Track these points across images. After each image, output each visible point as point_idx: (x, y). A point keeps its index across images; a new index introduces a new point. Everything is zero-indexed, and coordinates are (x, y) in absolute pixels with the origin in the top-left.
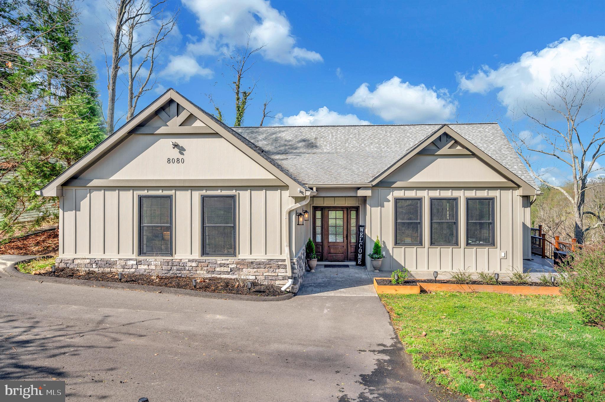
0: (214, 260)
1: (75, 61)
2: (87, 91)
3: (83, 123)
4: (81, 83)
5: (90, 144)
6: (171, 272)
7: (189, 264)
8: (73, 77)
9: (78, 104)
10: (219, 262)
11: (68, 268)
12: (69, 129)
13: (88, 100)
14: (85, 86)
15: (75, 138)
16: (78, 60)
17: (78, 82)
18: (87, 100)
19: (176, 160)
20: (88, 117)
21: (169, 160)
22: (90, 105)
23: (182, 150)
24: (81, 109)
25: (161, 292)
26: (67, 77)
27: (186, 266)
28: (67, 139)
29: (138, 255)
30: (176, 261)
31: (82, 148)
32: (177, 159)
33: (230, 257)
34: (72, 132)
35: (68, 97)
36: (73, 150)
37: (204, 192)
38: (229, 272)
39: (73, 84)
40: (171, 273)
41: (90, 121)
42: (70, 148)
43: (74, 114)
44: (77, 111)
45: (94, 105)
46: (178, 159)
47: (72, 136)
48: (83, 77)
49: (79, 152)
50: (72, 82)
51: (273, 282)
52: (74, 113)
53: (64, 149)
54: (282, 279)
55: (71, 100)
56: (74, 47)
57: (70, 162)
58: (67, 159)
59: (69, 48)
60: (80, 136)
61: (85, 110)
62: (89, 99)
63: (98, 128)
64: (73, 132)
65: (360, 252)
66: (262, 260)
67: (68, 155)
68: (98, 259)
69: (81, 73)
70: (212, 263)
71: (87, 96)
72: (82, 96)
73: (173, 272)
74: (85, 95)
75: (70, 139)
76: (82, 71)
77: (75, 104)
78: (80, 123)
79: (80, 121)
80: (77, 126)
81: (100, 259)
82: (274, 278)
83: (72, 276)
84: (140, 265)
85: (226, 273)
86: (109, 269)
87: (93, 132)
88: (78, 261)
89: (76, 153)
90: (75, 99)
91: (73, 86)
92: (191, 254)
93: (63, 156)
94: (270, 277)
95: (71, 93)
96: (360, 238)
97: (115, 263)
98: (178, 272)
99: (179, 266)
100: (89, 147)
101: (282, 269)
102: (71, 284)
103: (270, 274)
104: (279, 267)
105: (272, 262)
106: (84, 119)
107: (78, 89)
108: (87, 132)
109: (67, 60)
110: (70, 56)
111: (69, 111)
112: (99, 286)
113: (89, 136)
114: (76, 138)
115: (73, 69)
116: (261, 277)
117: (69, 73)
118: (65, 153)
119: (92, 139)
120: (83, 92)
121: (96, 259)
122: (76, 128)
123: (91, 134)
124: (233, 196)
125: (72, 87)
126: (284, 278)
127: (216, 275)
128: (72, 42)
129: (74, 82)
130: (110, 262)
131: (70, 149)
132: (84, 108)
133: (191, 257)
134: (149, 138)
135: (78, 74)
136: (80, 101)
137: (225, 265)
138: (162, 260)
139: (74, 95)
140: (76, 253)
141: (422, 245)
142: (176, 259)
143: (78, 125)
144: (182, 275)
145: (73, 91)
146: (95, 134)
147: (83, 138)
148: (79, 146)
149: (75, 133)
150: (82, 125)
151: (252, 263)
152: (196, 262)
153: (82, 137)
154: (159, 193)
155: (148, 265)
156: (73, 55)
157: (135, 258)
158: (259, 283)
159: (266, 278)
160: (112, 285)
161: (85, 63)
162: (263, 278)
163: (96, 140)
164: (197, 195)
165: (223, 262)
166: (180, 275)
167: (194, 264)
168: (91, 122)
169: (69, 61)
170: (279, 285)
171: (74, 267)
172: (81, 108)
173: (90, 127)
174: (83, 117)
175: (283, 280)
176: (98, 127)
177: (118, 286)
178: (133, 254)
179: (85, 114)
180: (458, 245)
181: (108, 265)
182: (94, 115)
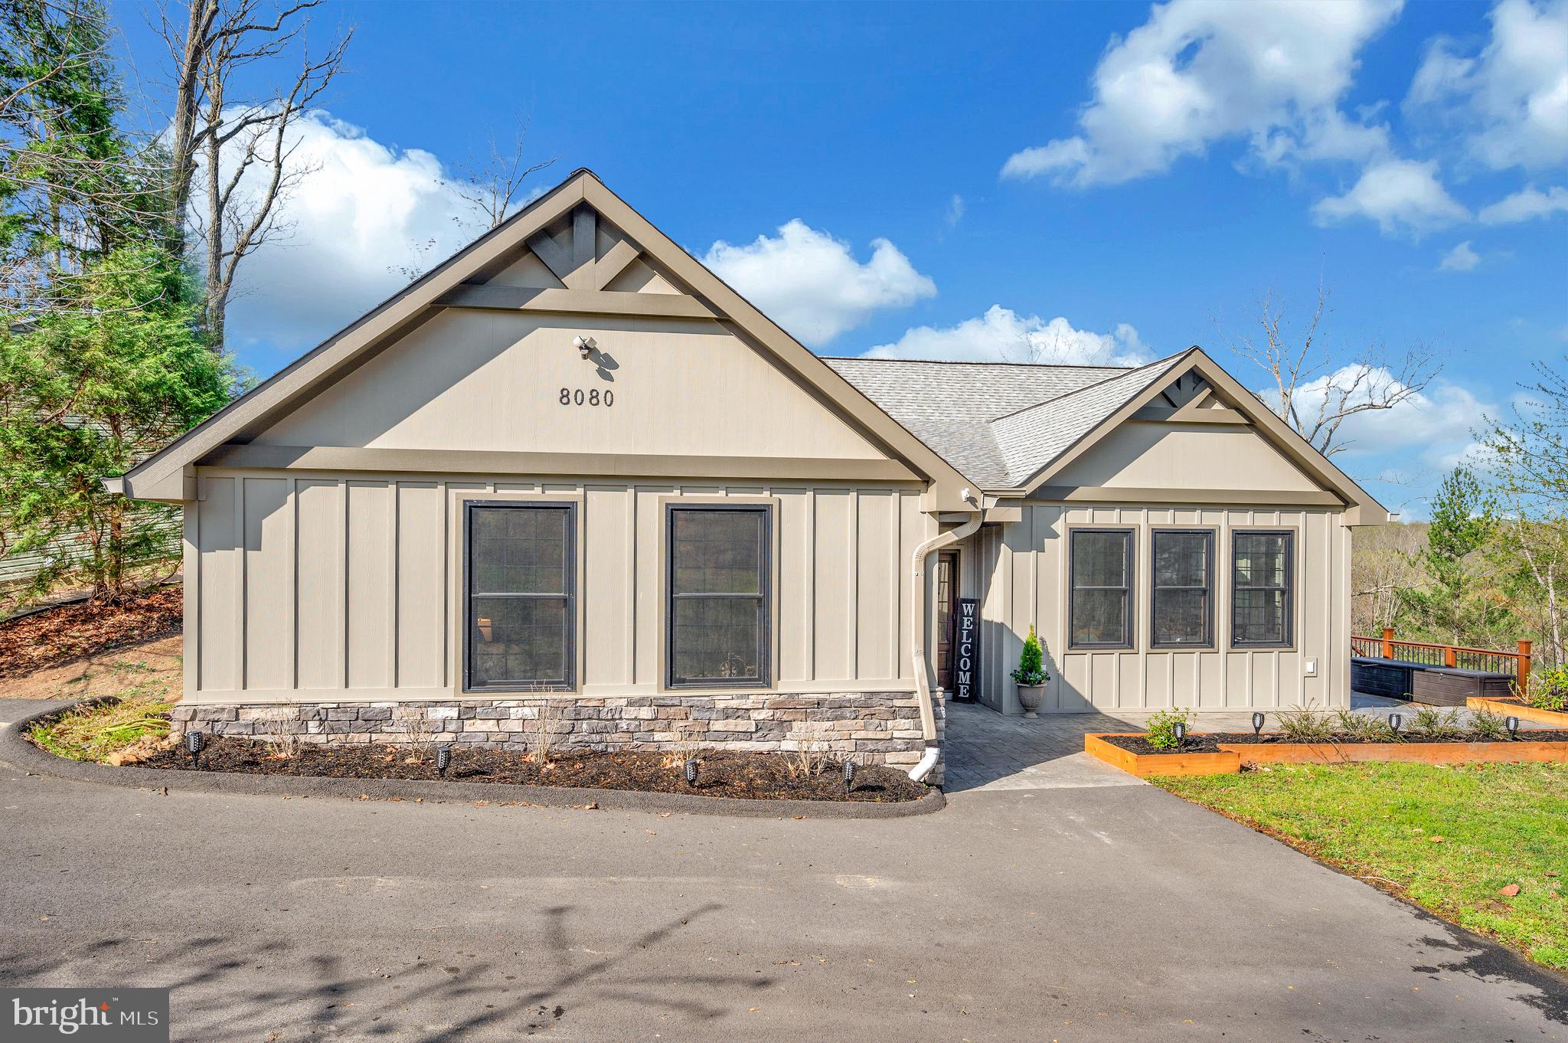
0: (707, 698)
1: (120, 156)
2: (155, 236)
3: (148, 320)
4: (139, 215)
5: (168, 376)
6: (572, 738)
7: (631, 712)
8: (116, 199)
9: (134, 269)
10: (721, 705)
11: (221, 737)
12: (111, 339)
13: (159, 259)
14: (150, 221)
15: (129, 361)
16: (130, 152)
17: (131, 213)
18: (155, 260)
19: (587, 396)
20: (160, 306)
21: (564, 396)
22: (166, 274)
23: (606, 365)
24: (141, 284)
25: (596, 807)
26: (101, 198)
27: (621, 719)
28: (109, 364)
29: (463, 690)
30: (589, 704)
31: (147, 387)
32: (593, 390)
33: (752, 687)
34: (119, 345)
35: (107, 253)
36: (125, 393)
37: (675, 496)
38: (751, 733)
39: (116, 218)
40: (573, 740)
41: (167, 316)
42: (116, 388)
43: (123, 298)
44: (130, 290)
45: (175, 273)
46: (594, 394)
47: (121, 356)
48: (142, 197)
49: (141, 398)
50: (115, 213)
51: (877, 757)
52: (125, 296)
53: (101, 390)
54: (903, 747)
55: (115, 261)
56: (115, 119)
57: (119, 425)
58: (109, 416)
59: (103, 122)
60: (142, 356)
61: (153, 286)
62: (160, 257)
63: (188, 334)
64: (124, 345)
65: (965, 667)
66: (849, 696)
67: (113, 406)
68: (326, 706)
69: (138, 187)
70: (702, 708)
71: (156, 248)
72: (142, 249)
73: (579, 739)
74: (150, 247)
75: (117, 363)
76: (140, 183)
77: (126, 271)
78: (140, 320)
79: (140, 315)
80: (131, 328)
81: (335, 706)
82: (880, 746)
83: (255, 763)
84: (472, 721)
85: (741, 736)
86: (365, 737)
87: (177, 345)
88: (254, 714)
89: (132, 400)
90: (124, 257)
91: (119, 224)
92: (634, 683)
93: (100, 409)
94: (870, 742)
95: (113, 241)
96: (965, 632)
97: (386, 716)
98: (596, 738)
99: (599, 719)
100: (165, 383)
101: (903, 721)
102: (276, 791)
103: (871, 735)
104: (894, 714)
105: (875, 700)
106: (149, 309)
107: (132, 230)
108: (158, 344)
109: (98, 154)
110: (108, 143)
111: (109, 290)
112: (379, 797)
113: (165, 354)
114: (132, 361)
115: (116, 177)
116: (845, 743)
117: (106, 187)
118: (103, 400)
119: (172, 362)
120: (146, 239)
121: (321, 706)
122: (130, 333)
123: (169, 349)
124: (763, 508)
125: (115, 226)
126: (910, 745)
127: (713, 744)
128: (110, 106)
129: (121, 213)
130: (368, 715)
131: (117, 391)
132: (149, 282)
133: (637, 693)
134: (503, 324)
135: (129, 191)
136: (136, 261)
137: (740, 713)
138: (544, 703)
139: (122, 248)
140: (245, 687)
141: (1132, 647)
142: (589, 700)
143: (136, 327)
144: (607, 747)
145: (118, 237)
146: (182, 351)
147: (150, 361)
148: (141, 383)
149: (125, 348)
150: (147, 327)
151: (818, 704)
152: (650, 706)
153: (147, 357)
154: (535, 494)
155: (498, 720)
156: (113, 139)
157: (452, 698)
158: (840, 760)
159: (860, 745)
160: (426, 791)
161: (148, 160)
162: (849, 746)
163: (185, 366)
164: (653, 505)
165: (734, 704)
166: (601, 747)
167: (646, 713)
168: (170, 318)
169: (105, 156)
170: (895, 766)
171: (240, 734)
172: (142, 281)
173: (167, 332)
174: (147, 303)
175: (907, 750)
176: (187, 330)
177: (446, 793)
178: (446, 685)
179: (152, 297)
180: (1212, 646)
181: (360, 722)
182: (177, 300)
